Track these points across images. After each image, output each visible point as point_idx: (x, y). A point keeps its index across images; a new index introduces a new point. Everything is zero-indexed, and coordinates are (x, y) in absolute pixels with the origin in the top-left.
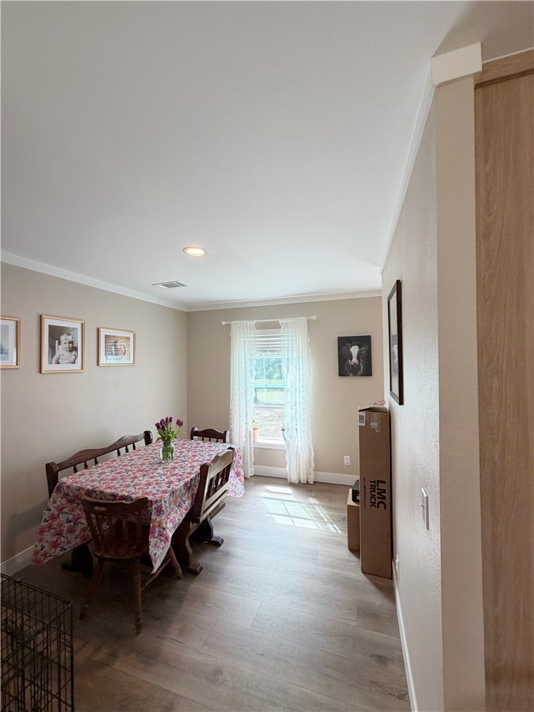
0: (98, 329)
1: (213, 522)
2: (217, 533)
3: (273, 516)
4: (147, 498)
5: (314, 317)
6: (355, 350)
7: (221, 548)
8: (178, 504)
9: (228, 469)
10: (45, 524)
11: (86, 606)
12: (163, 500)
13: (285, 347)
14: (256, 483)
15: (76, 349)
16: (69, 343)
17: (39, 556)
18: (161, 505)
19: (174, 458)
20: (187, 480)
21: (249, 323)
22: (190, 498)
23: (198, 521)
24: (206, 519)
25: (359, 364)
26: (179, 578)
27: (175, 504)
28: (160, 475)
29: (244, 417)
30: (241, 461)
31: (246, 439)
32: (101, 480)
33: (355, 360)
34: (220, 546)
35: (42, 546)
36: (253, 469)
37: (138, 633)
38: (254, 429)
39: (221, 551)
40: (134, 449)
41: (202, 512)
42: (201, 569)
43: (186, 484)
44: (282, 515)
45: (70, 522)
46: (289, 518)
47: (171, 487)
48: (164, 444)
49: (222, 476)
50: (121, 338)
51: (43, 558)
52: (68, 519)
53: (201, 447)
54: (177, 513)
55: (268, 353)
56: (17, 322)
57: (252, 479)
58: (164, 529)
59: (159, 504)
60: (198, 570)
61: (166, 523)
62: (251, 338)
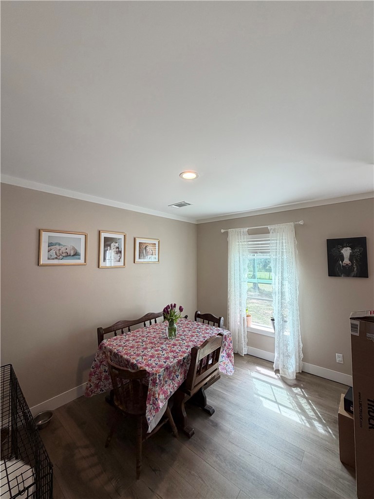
0: (135, 239)
1: (206, 392)
2: (210, 401)
3: (261, 398)
4: (145, 370)
5: (301, 223)
6: (346, 252)
7: (212, 418)
8: (171, 377)
9: (218, 352)
10: (92, 370)
11: (109, 439)
12: (158, 374)
13: (274, 249)
14: (248, 362)
15: (120, 252)
16: (116, 248)
17: (88, 391)
18: (156, 378)
19: (177, 336)
20: (180, 358)
21: (242, 230)
22: (183, 373)
23: (189, 394)
24: (201, 389)
25: (352, 265)
26: (175, 436)
27: (169, 378)
28: (163, 349)
29: (238, 306)
30: (231, 345)
31: (240, 323)
32: (125, 346)
33: (346, 261)
34: (211, 415)
35: (90, 385)
36: (246, 349)
37: (138, 478)
38: (248, 316)
39: (212, 421)
40: (156, 322)
41: (193, 386)
42: (193, 433)
43: (179, 362)
44: (269, 399)
45: (106, 372)
46: (276, 405)
47: (167, 363)
48: (170, 324)
49: (213, 357)
50: (150, 244)
51: (90, 393)
52: (105, 370)
53: (200, 328)
54: (170, 386)
55: (259, 254)
56: (86, 235)
57: (246, 358)
58: (156, 399)
59: (154, 376)
60: (190, 433)
61: (159, 394)
62: (244, 242)
